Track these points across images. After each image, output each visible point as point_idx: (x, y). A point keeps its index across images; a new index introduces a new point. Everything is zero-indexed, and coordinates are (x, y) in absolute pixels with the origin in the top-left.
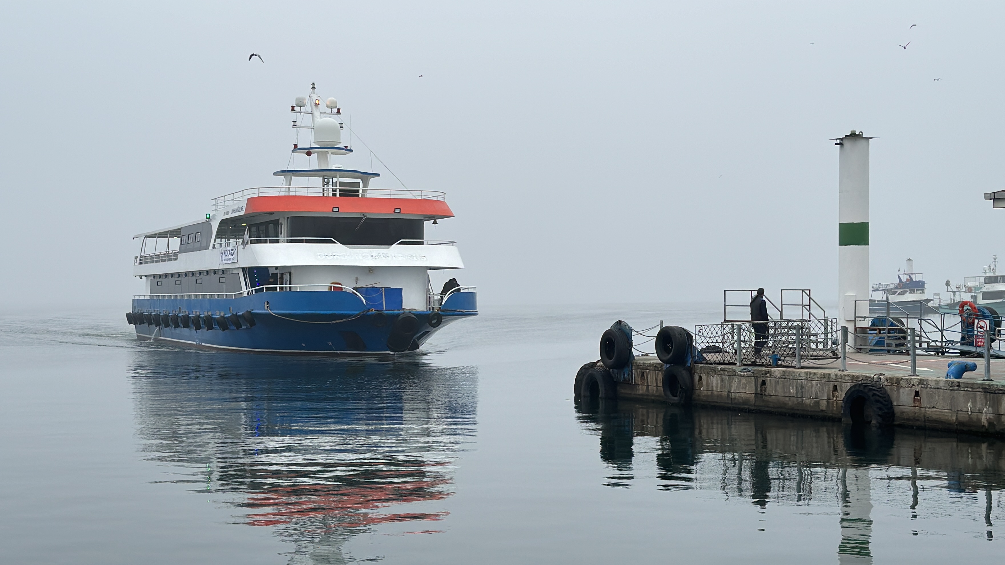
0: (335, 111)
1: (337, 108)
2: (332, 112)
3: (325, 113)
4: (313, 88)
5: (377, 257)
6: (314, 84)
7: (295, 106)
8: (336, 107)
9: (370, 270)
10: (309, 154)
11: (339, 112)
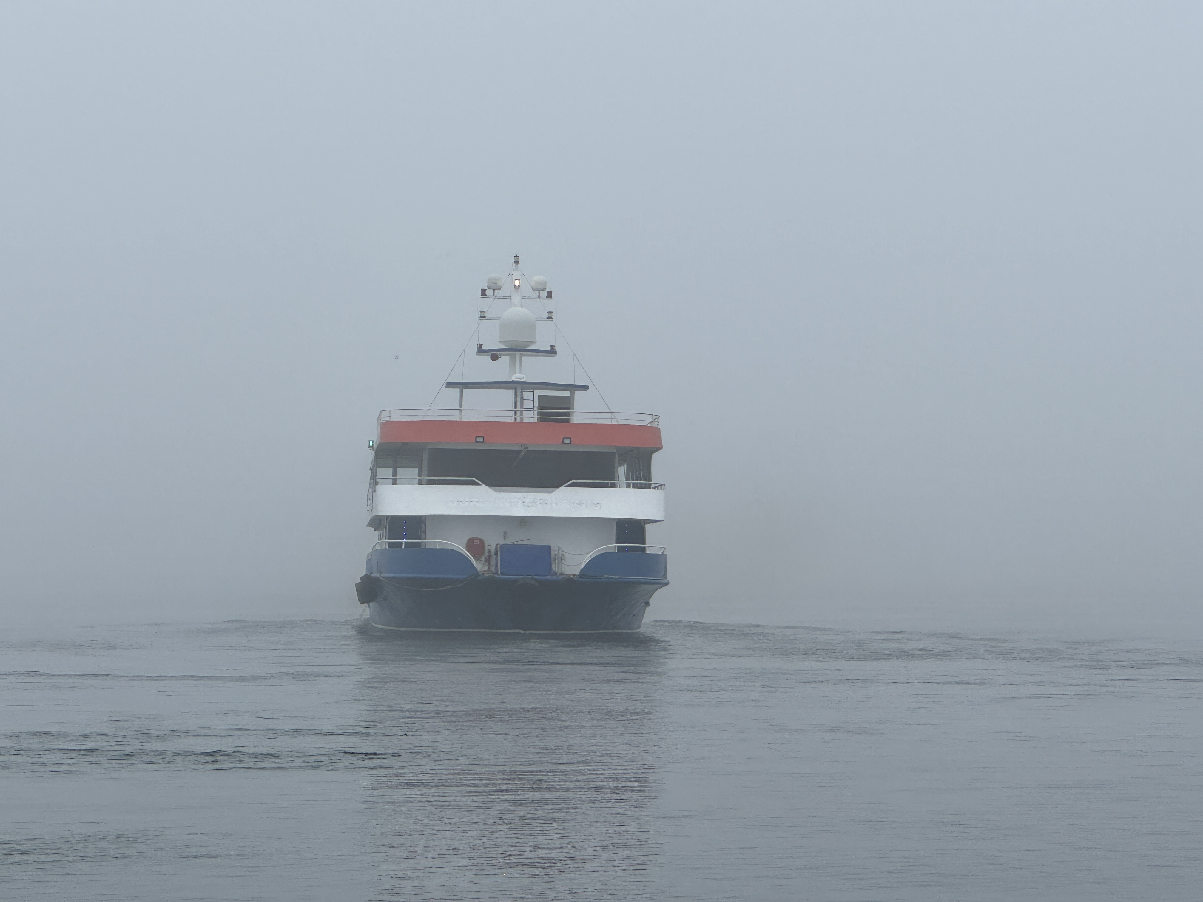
0: (544, 294)
1: (547, 290)
2: (539, 297)
3: (529, 298)
4: (517, 262)
5: (530, 504)
6: (517, 256)
7: (486, 288)
8: (544, 289)
9: (523, 522)
10: (495, 358)
11: (550, 295)
